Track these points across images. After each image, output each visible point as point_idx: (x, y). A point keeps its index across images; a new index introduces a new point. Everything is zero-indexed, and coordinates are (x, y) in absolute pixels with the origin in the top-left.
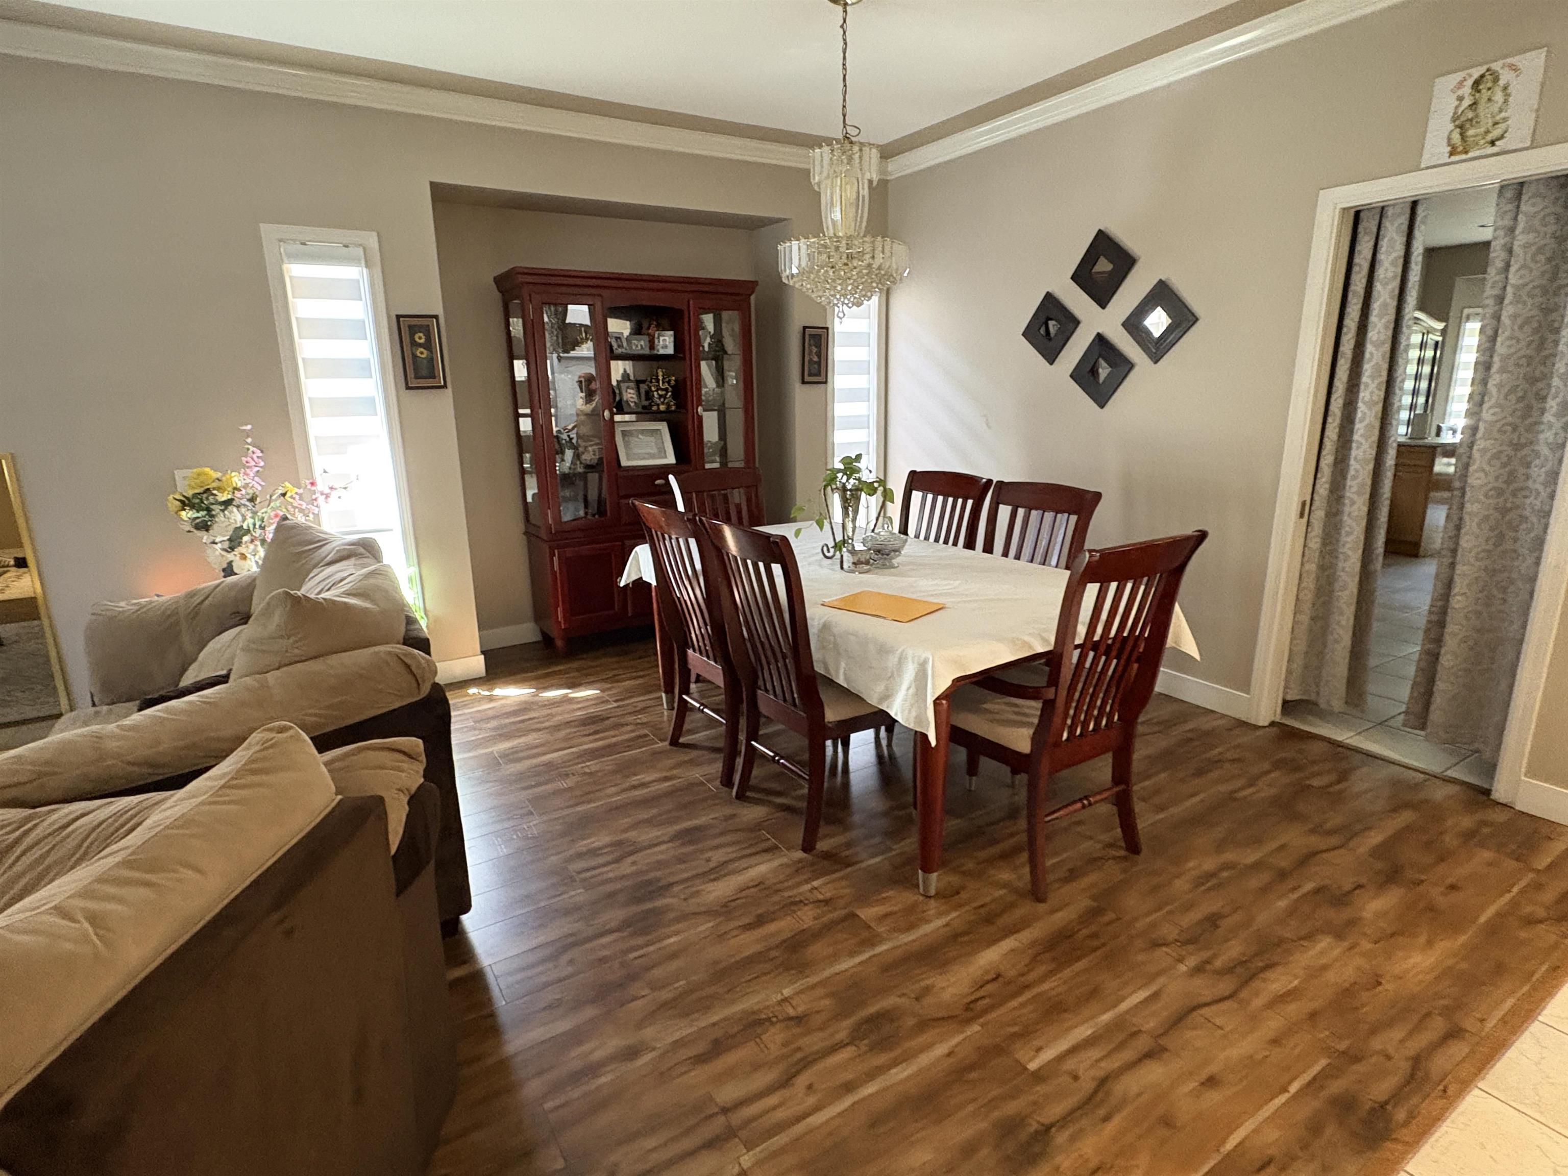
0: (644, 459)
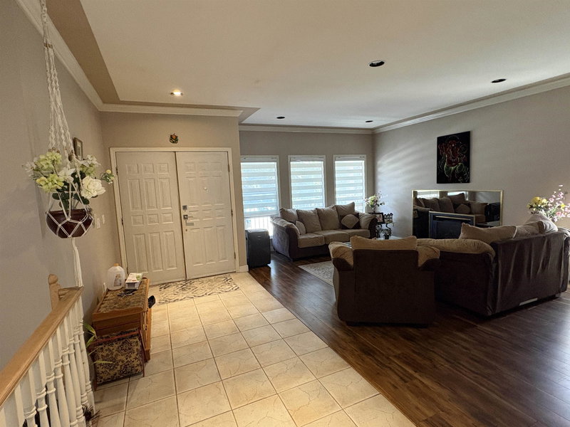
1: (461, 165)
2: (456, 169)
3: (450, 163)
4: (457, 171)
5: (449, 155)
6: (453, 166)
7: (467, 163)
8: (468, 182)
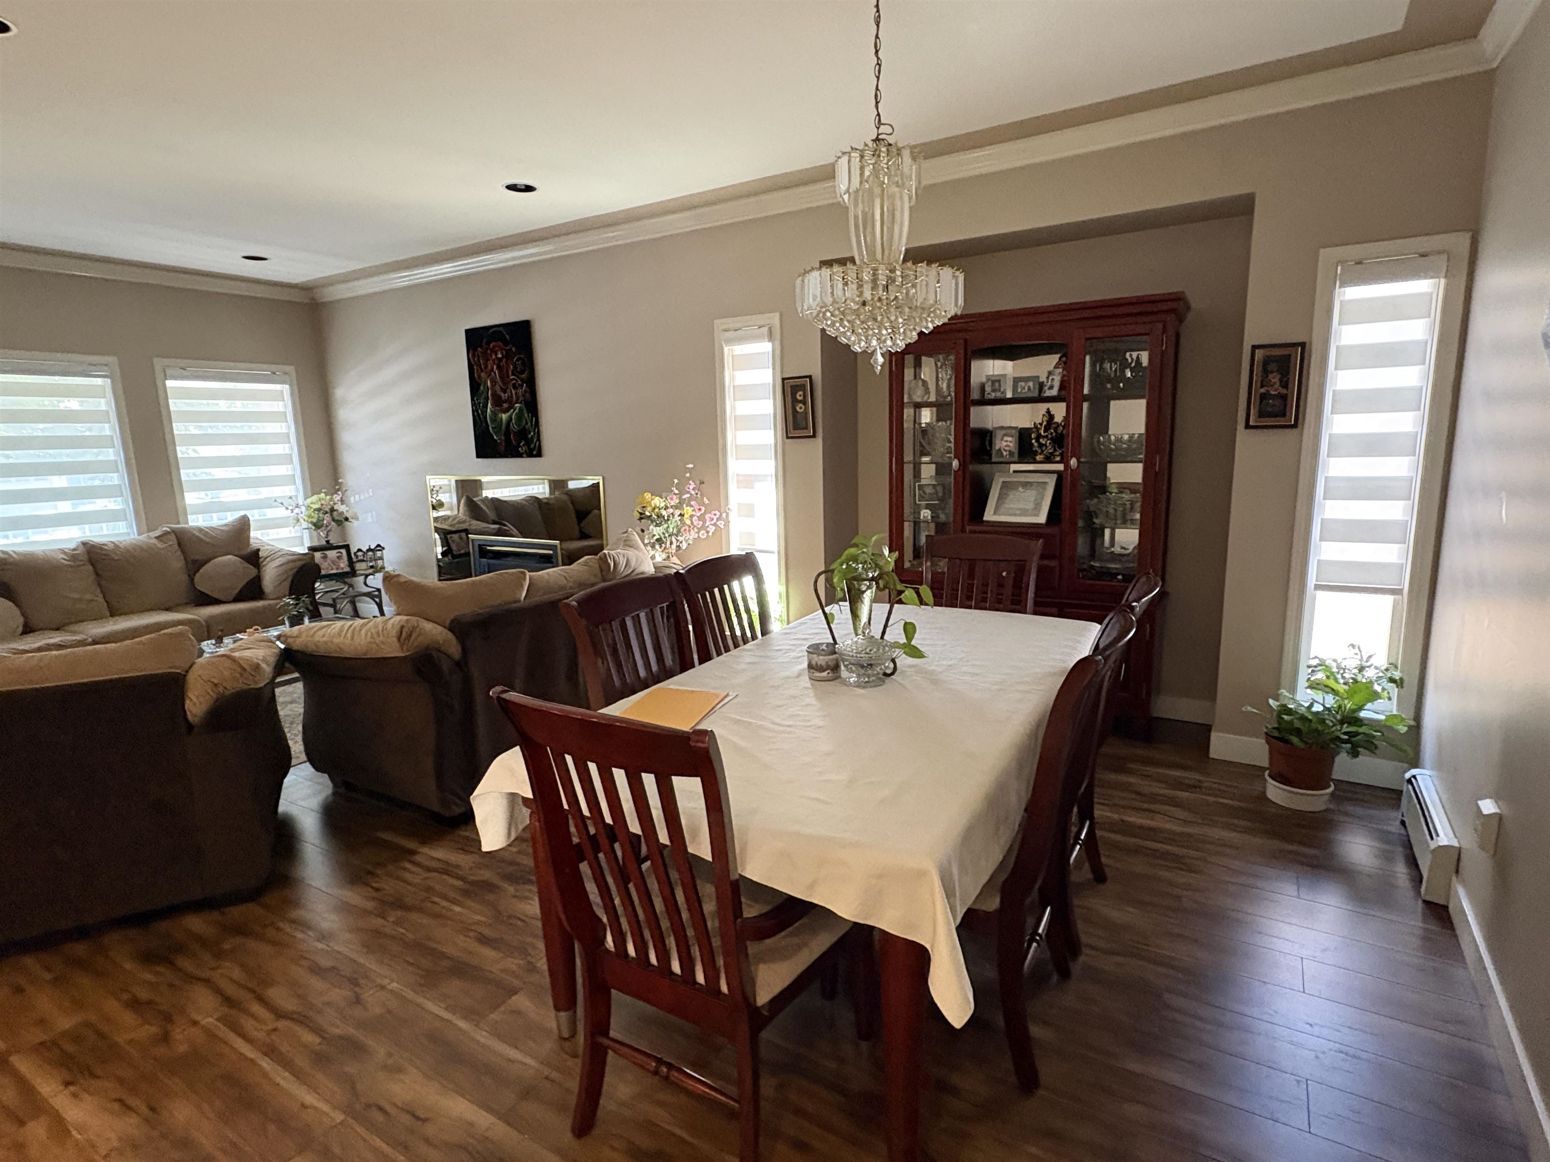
0: (1015, 515)
1: (520, 409)
2: (510, 419)
3: (498, 402)
4: (514, 427)
5: (494, 382)
6: (505, 411)
7: (532, 406)
8: (539, 455)
